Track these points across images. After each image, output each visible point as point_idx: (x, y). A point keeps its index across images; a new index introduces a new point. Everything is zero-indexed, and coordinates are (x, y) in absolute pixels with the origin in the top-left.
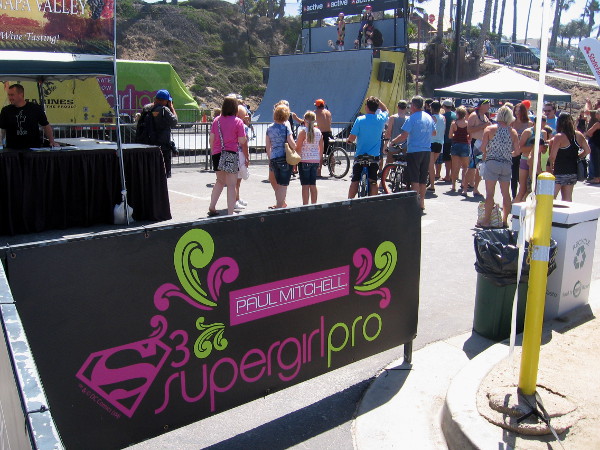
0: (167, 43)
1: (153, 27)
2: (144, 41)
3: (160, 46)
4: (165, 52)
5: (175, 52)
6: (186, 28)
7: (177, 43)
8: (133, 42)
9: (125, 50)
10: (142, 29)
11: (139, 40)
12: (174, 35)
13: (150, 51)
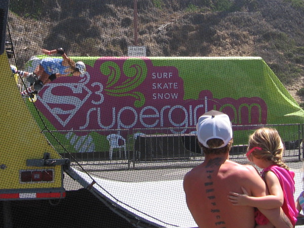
0: (267, 37)
1: (249, 20)
2: (237, 37)
3: (259, 41)
4: (265, 47)
5: (278, 47)
6: (292, 18)
7: (280, 36)
8: (224, 38)
9: (214, 48)
10: (237, 22)
11: (232, 35)
12: (275, 28)
13: (246, 47)
